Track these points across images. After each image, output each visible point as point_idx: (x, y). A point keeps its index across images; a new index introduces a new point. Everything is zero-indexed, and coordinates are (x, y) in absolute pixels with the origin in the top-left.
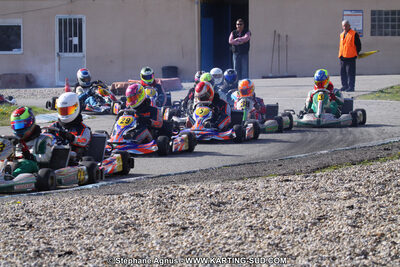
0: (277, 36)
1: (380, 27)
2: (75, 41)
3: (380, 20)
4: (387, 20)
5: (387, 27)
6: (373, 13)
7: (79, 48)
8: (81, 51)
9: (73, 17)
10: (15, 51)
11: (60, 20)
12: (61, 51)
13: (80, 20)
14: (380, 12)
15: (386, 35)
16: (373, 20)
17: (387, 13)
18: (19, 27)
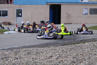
0: (68, 14)
2: (20, 14)
3: (92, 11)
4: (93, 11)
5: (93, 12)
6: (90, 9)
7: (21, 16)
9: (20, 9)
10: (6, 17)
11: (17, 9)
12: (17, 17)
13: (22, 9)
14: (92, 9)
15: (93, 14)
16: (90, 11)
17: (93, 9)
18: (7, 11)
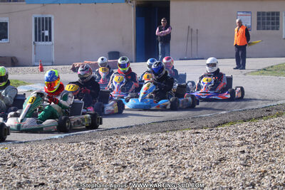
0: (190, 30)
1: (264, 23)
2: (47, 33)
3: (264, 19)
4: (268, 19)
5: (268, 23)
6: (259, 14)
7: (49, 39)
8: (50, 40)
9: (45, 16)
10: (4, 41)
11: (36, 19)
12: (36, 40)
13: (50, 18)
14: (263, 13)
15: (268, 29)
16: (258, 19)
17: (268, 14)
18: (6, 24)
